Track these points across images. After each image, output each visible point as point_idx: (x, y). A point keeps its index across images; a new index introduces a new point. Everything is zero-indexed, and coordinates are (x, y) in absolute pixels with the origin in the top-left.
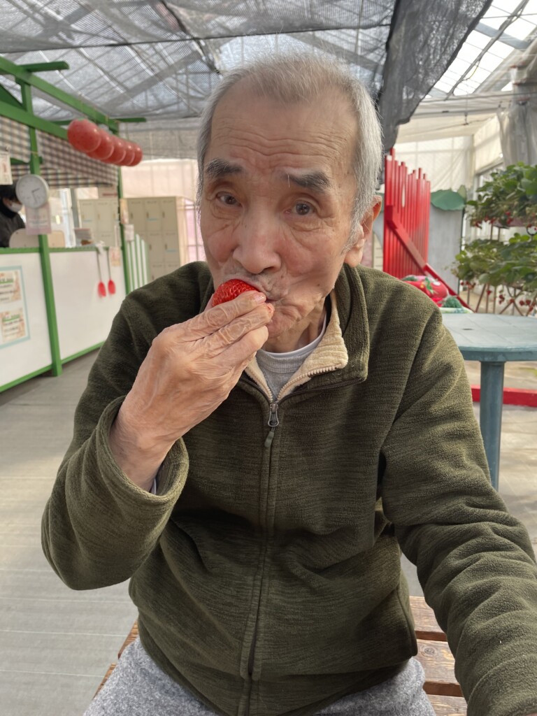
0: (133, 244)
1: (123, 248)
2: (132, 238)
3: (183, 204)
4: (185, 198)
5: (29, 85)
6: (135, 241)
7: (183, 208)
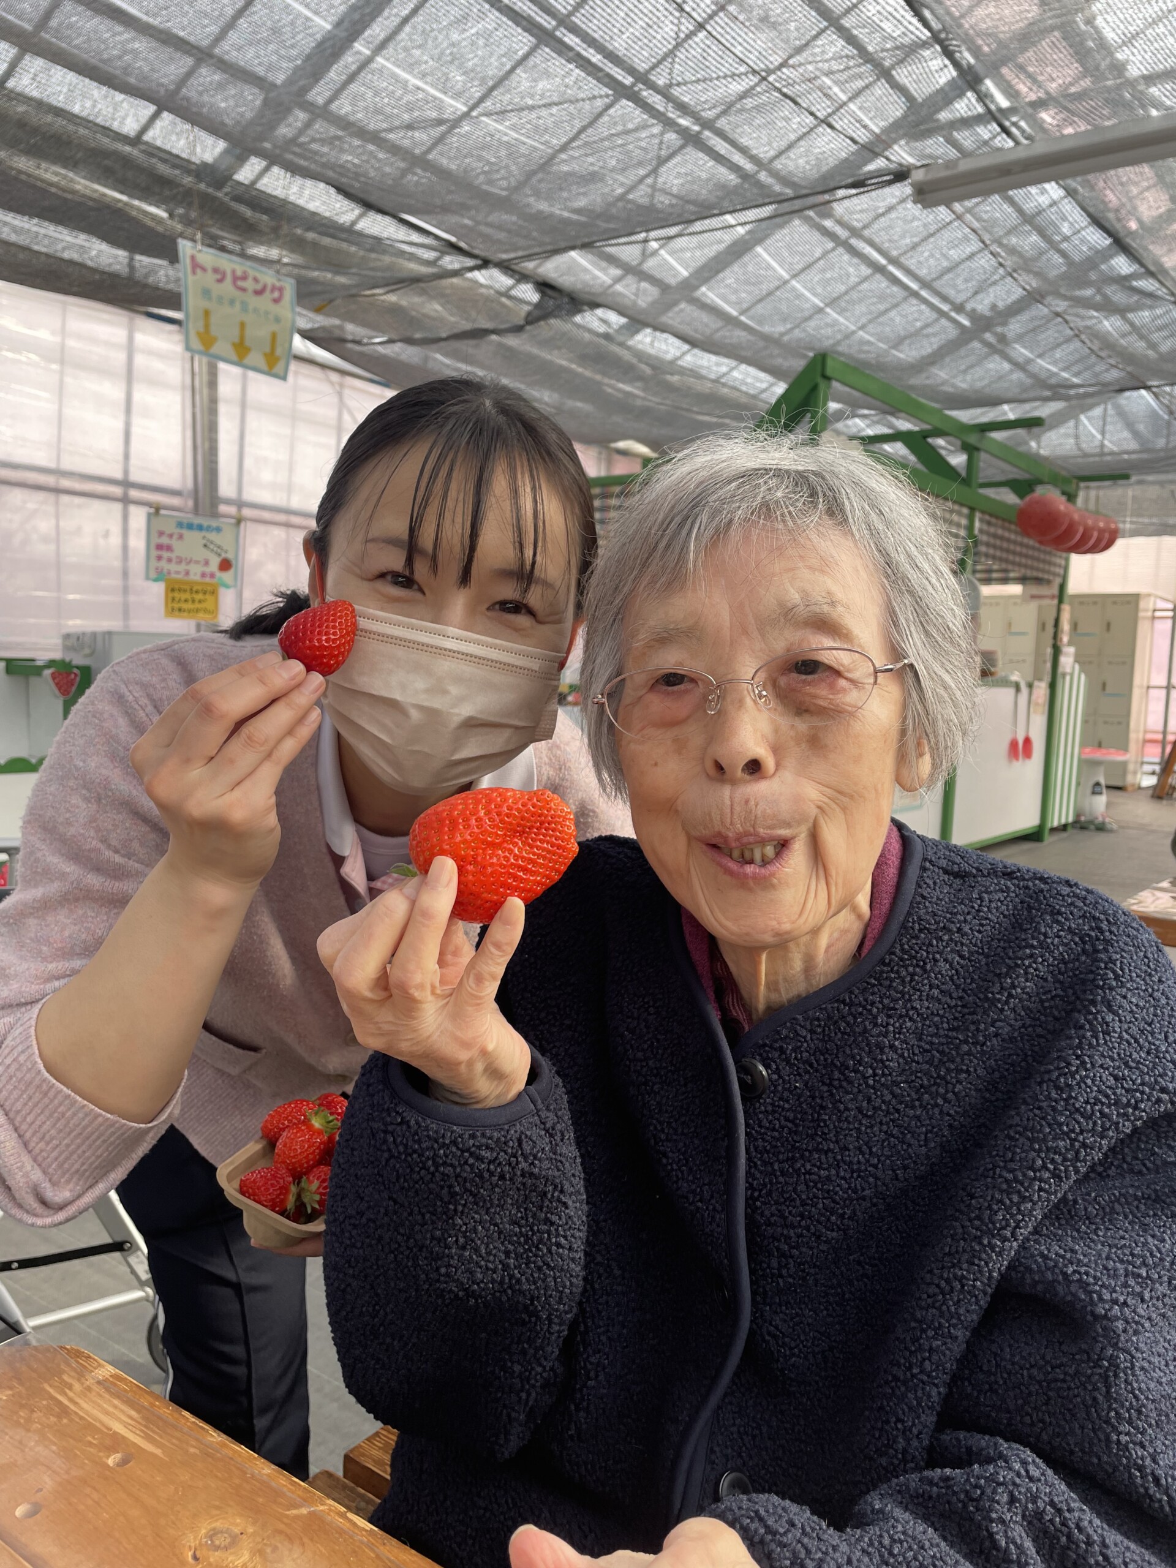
0: (1068, 678)
1: (1053, 686)
2: (1068, 670)
3: (1151, 607)
4: (1157, 597)
5: (977, 449)
6: (1072, 675)
7: (1150, 614)
